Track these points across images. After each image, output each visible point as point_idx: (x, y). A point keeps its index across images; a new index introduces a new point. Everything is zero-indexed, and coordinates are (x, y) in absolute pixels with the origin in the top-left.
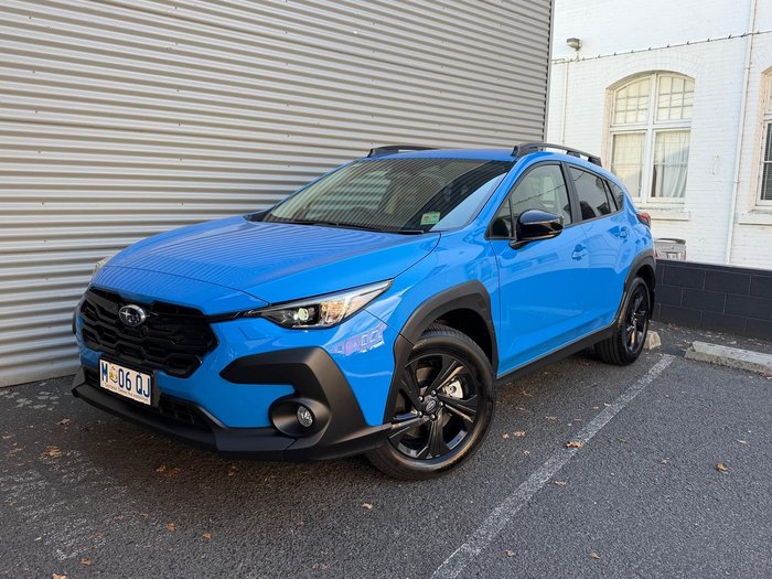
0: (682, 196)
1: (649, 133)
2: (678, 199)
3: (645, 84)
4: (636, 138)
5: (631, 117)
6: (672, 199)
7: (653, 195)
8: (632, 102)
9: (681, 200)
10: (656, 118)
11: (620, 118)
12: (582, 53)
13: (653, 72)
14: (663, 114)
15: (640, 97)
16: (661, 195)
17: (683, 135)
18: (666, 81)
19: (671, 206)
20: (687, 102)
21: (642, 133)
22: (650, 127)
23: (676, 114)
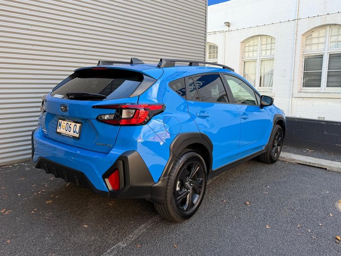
0: (272, 86)
1: (258, 60)
2: (270, 88)
3: (256, 40)
4: (253, 63)
5: (251, 54)
6: (267, 88)
7: (260, 86)
8: (251, 48)
9: (271, 88)
10: (261, 54)
11: (247, 54)
12: (231, 28)
13: (259, 36)
14: (264, 53)
15: (254, 46)
16: (264, 86)
17: (271, 61)
18: (264, 39)
19: (267, 90)
20: (273, 48)
21: (255, 61)
22: (258, 58)
23: (268, 52)
